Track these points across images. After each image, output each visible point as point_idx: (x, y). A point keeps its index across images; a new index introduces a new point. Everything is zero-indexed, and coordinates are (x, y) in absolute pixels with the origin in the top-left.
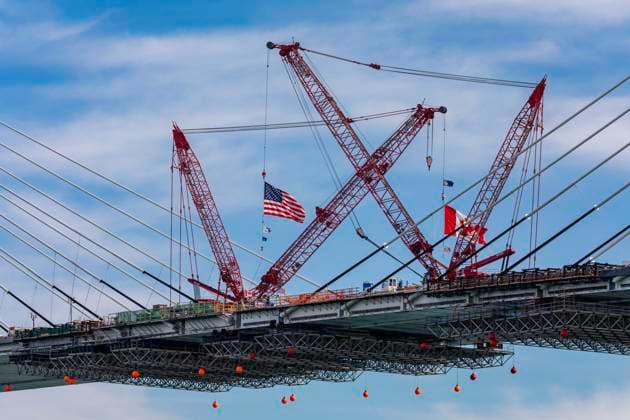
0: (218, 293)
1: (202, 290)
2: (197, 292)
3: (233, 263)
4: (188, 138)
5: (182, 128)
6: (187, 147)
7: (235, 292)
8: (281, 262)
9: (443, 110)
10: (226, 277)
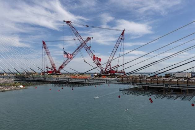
0: (51, 69)
1: (49, 69)
2: (47, 69)
3: (54, 64)
4: (45, 43)
5: (44, 41)
6: (45, 44)
7: (55, 69)
8: (63, 65)
9: (92, 38)
10: (53, 67)
